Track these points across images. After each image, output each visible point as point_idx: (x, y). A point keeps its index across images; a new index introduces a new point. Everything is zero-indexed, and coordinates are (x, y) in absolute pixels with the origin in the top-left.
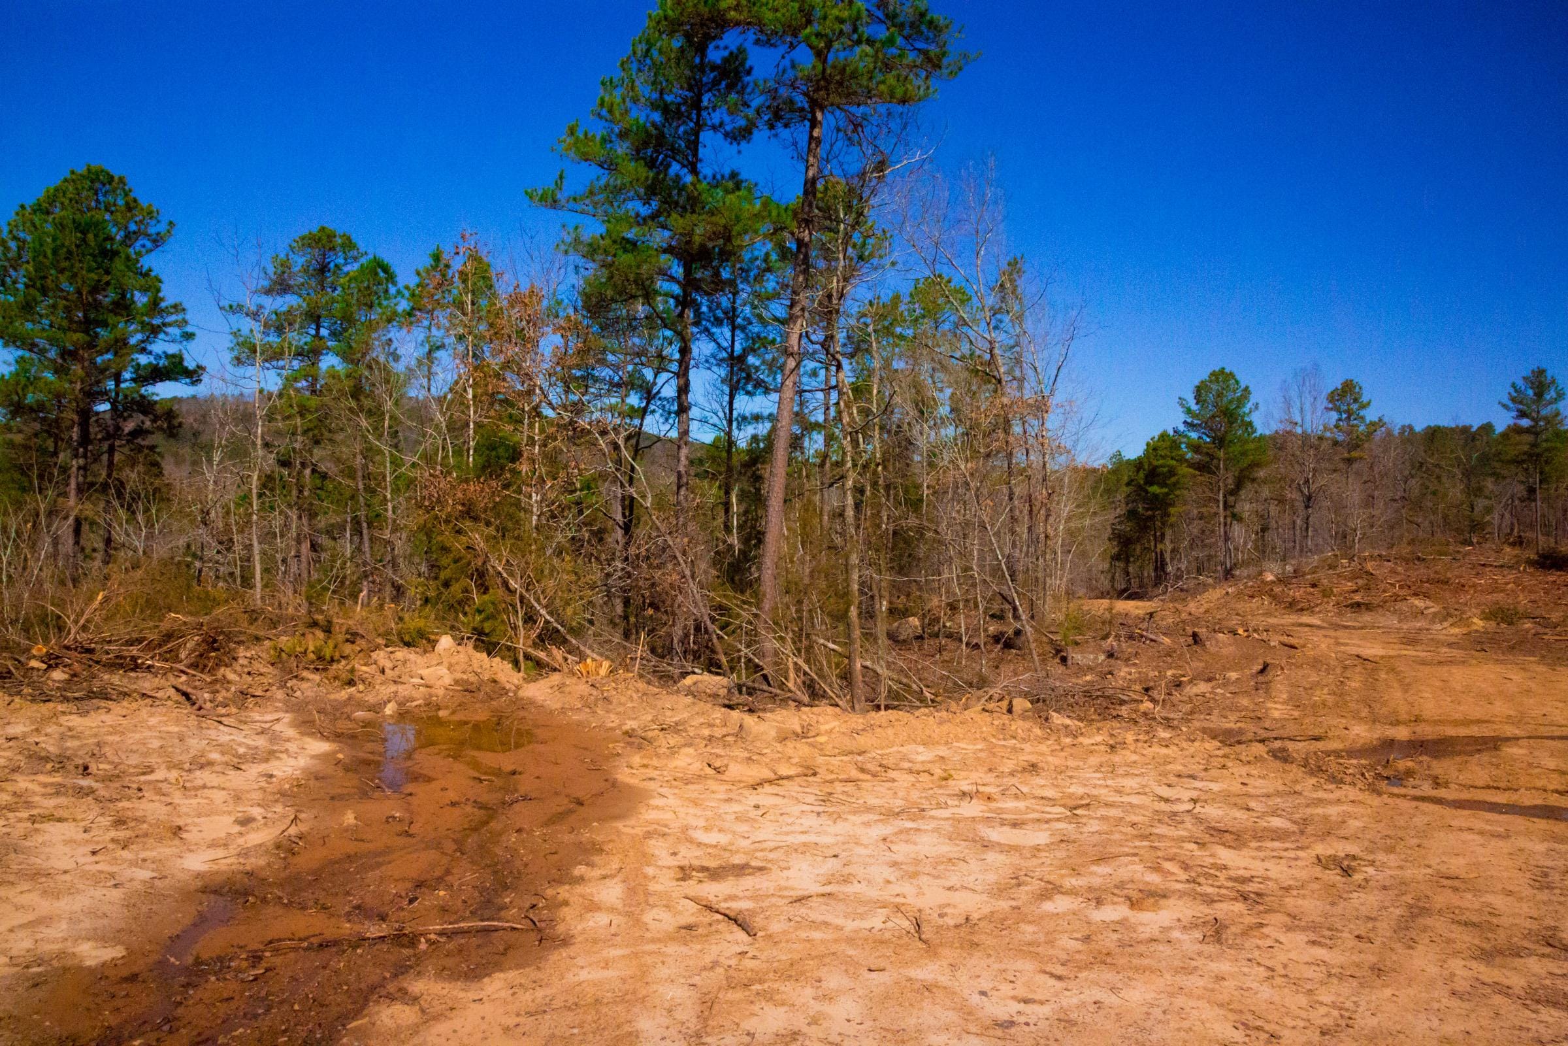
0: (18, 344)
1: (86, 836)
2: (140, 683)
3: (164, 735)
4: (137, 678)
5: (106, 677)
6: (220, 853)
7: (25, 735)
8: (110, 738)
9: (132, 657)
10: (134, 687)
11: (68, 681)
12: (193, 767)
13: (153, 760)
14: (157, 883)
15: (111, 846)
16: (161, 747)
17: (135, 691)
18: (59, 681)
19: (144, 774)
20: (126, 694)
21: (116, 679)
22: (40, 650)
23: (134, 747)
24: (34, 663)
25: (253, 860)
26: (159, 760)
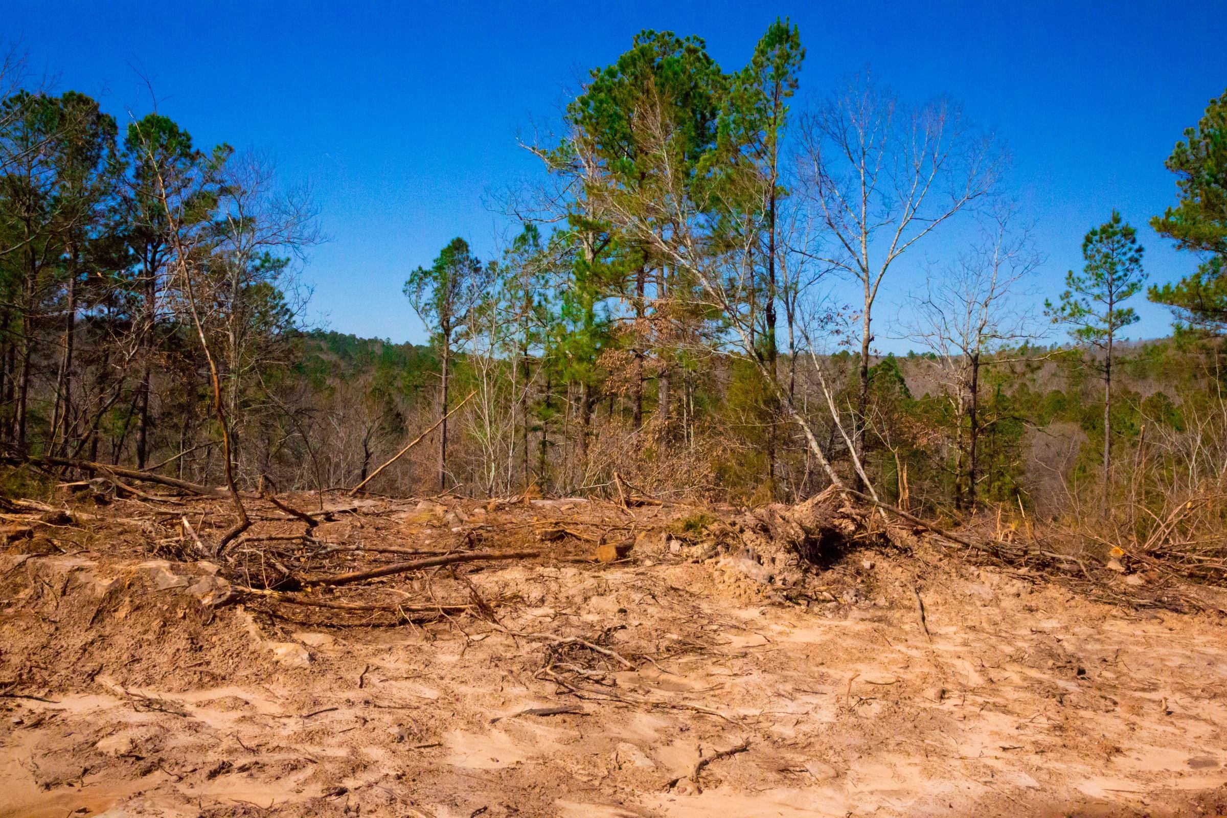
0: (1204, 244)
1: (1016, 732)
2: (1219, 598)
3: (1195, 655)
4: (1217, 593)
5: (1183, 588)
6: (1135, 786)
7: (1054, 630)
8: (1134, 648)
9: (1216, 570)
10: (1211, 602)
11: (1142, 587)
12: (1204, 694)
13: (1162, 679)
14: (1032, 794)
15: (1028, 747)
16: (1180, 667)
17: (1212, 606)
18: (1132, 587)
19: (1143, 690)
20: (1199, 610)
21: (1193, 592)
22: (1117, 552)
23: (1151, 662)
24: (1112, 565)
25: (1162, 804)
26: (1170, 680)
